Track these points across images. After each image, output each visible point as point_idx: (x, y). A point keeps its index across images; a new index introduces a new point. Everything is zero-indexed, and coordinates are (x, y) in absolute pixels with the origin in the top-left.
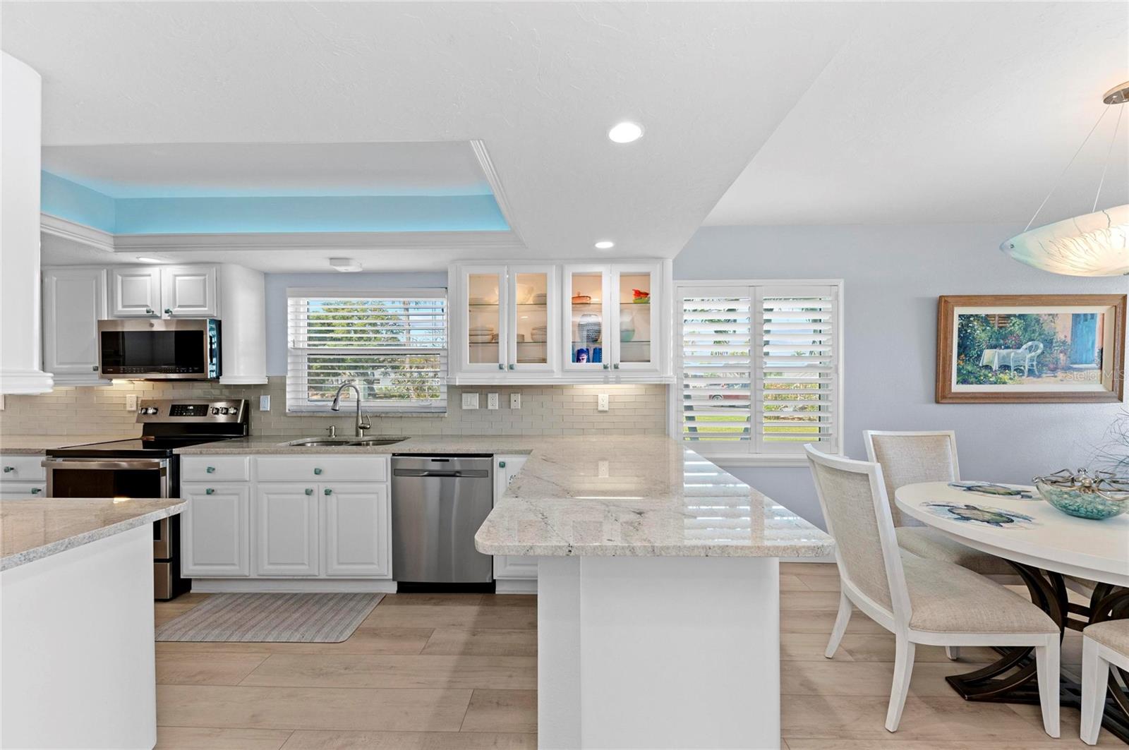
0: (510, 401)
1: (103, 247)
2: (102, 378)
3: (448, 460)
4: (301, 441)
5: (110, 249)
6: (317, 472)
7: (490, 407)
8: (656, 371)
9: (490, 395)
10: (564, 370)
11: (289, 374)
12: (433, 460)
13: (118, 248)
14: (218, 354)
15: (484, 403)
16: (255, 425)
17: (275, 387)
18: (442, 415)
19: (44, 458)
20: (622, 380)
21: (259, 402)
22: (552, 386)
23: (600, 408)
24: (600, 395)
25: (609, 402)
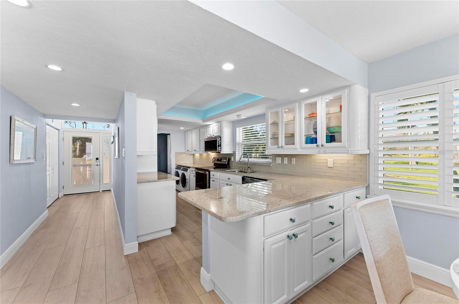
0: (291, 161)
1: (200, 122)
2: (205, 152)
3: (254, 180)
4: (234, 170)
5: (203, 123)
6: (229, 179)
7: (284, 163)
8: (345, 147)
9: (284, 158)
10: (302, 148)
11: (237, 150)
12: (251, 179)
13: (204, 121)
14: (220, 146)
15: (283, 161)
16: (231, 165)
17: (233, 154)
18: (270, 165)
19: (195, 169)
20: (327, 152)
21: (231, 158)
22: (307, 155)
23: (329, 166)
24: (328, 159)
25: (333, 163)
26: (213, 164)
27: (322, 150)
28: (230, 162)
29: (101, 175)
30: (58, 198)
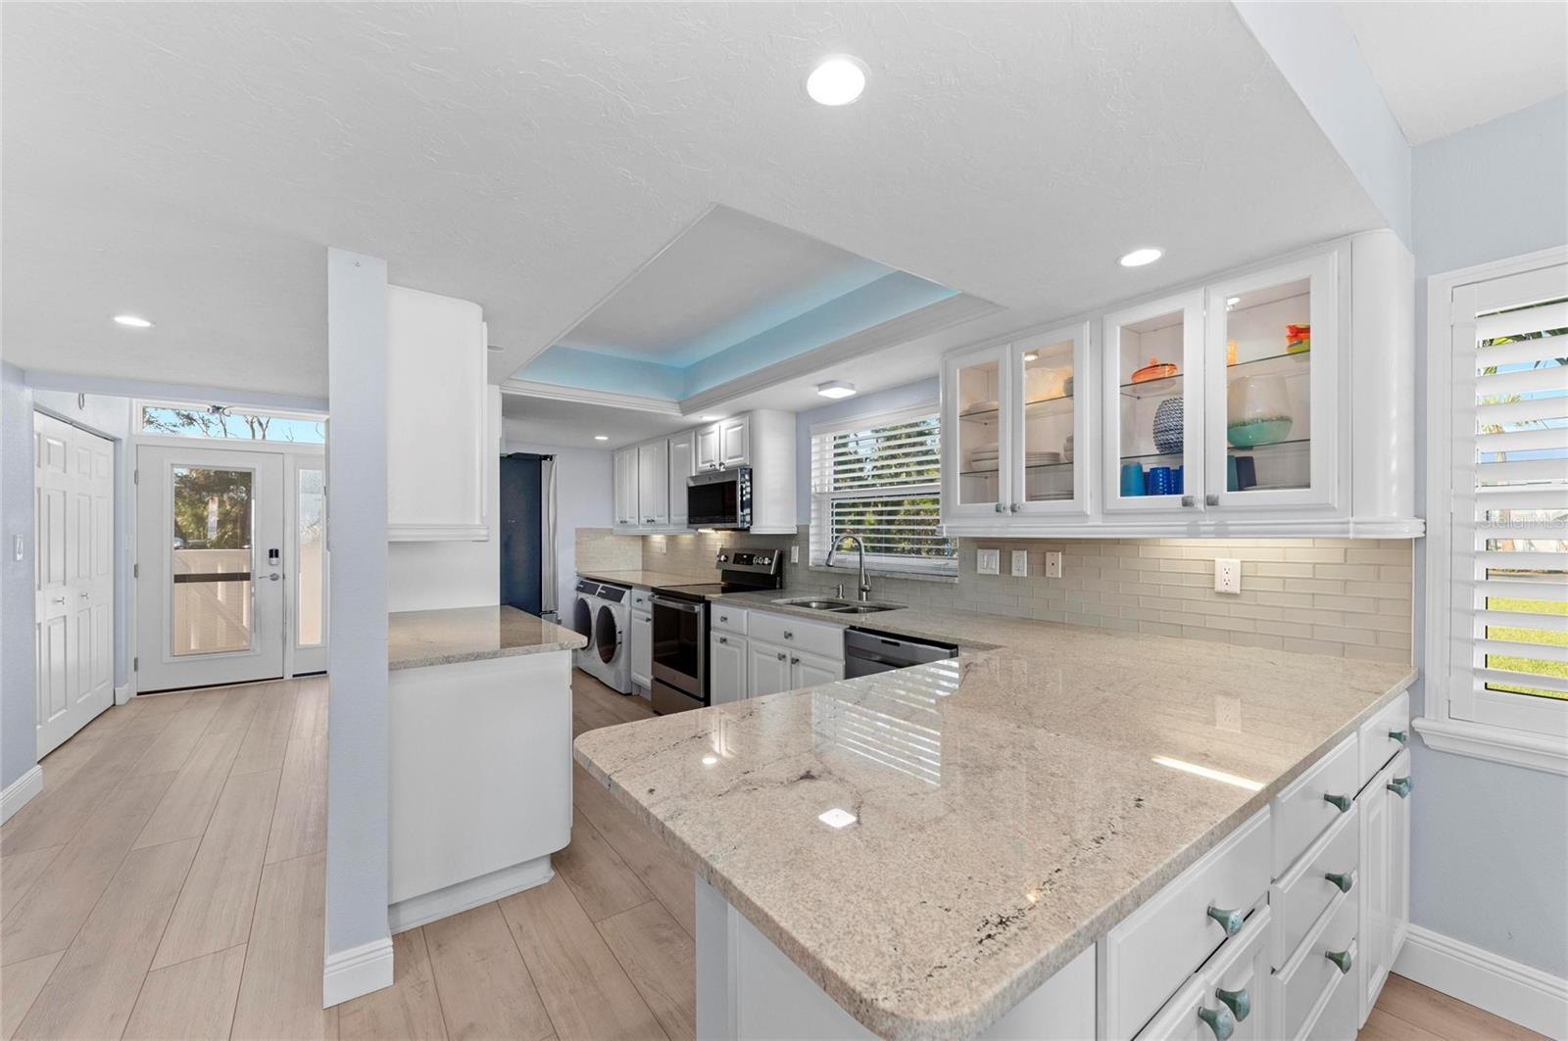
0: (1045, 564)
1: (675, 415)
2: (688, 527)
3: (898, 644)
4: (805, 599)
5: (681, 415)
6: (788, 635)
7: (1015, 573)
9: (1015, 554)
10: (1107, 514)
11: (813, 523)
12: (883, 641)
13: (685, 411)
14: (749, 504)
15: (1006, 565)
16: (788, 578)
17: (799, 538)
18: (950, 580)
19: (650, 593)
20: (1231, 528)
21: (790, 552)
22: (1117, 541)
23: (1220, 587)
24: (1217, 560)
25: (1242, 576)
26: (719, 573)
27: (1209, 520)
28: (787, 566)
29: (288, 615)
30: (114, 705)
